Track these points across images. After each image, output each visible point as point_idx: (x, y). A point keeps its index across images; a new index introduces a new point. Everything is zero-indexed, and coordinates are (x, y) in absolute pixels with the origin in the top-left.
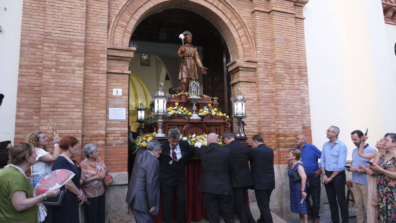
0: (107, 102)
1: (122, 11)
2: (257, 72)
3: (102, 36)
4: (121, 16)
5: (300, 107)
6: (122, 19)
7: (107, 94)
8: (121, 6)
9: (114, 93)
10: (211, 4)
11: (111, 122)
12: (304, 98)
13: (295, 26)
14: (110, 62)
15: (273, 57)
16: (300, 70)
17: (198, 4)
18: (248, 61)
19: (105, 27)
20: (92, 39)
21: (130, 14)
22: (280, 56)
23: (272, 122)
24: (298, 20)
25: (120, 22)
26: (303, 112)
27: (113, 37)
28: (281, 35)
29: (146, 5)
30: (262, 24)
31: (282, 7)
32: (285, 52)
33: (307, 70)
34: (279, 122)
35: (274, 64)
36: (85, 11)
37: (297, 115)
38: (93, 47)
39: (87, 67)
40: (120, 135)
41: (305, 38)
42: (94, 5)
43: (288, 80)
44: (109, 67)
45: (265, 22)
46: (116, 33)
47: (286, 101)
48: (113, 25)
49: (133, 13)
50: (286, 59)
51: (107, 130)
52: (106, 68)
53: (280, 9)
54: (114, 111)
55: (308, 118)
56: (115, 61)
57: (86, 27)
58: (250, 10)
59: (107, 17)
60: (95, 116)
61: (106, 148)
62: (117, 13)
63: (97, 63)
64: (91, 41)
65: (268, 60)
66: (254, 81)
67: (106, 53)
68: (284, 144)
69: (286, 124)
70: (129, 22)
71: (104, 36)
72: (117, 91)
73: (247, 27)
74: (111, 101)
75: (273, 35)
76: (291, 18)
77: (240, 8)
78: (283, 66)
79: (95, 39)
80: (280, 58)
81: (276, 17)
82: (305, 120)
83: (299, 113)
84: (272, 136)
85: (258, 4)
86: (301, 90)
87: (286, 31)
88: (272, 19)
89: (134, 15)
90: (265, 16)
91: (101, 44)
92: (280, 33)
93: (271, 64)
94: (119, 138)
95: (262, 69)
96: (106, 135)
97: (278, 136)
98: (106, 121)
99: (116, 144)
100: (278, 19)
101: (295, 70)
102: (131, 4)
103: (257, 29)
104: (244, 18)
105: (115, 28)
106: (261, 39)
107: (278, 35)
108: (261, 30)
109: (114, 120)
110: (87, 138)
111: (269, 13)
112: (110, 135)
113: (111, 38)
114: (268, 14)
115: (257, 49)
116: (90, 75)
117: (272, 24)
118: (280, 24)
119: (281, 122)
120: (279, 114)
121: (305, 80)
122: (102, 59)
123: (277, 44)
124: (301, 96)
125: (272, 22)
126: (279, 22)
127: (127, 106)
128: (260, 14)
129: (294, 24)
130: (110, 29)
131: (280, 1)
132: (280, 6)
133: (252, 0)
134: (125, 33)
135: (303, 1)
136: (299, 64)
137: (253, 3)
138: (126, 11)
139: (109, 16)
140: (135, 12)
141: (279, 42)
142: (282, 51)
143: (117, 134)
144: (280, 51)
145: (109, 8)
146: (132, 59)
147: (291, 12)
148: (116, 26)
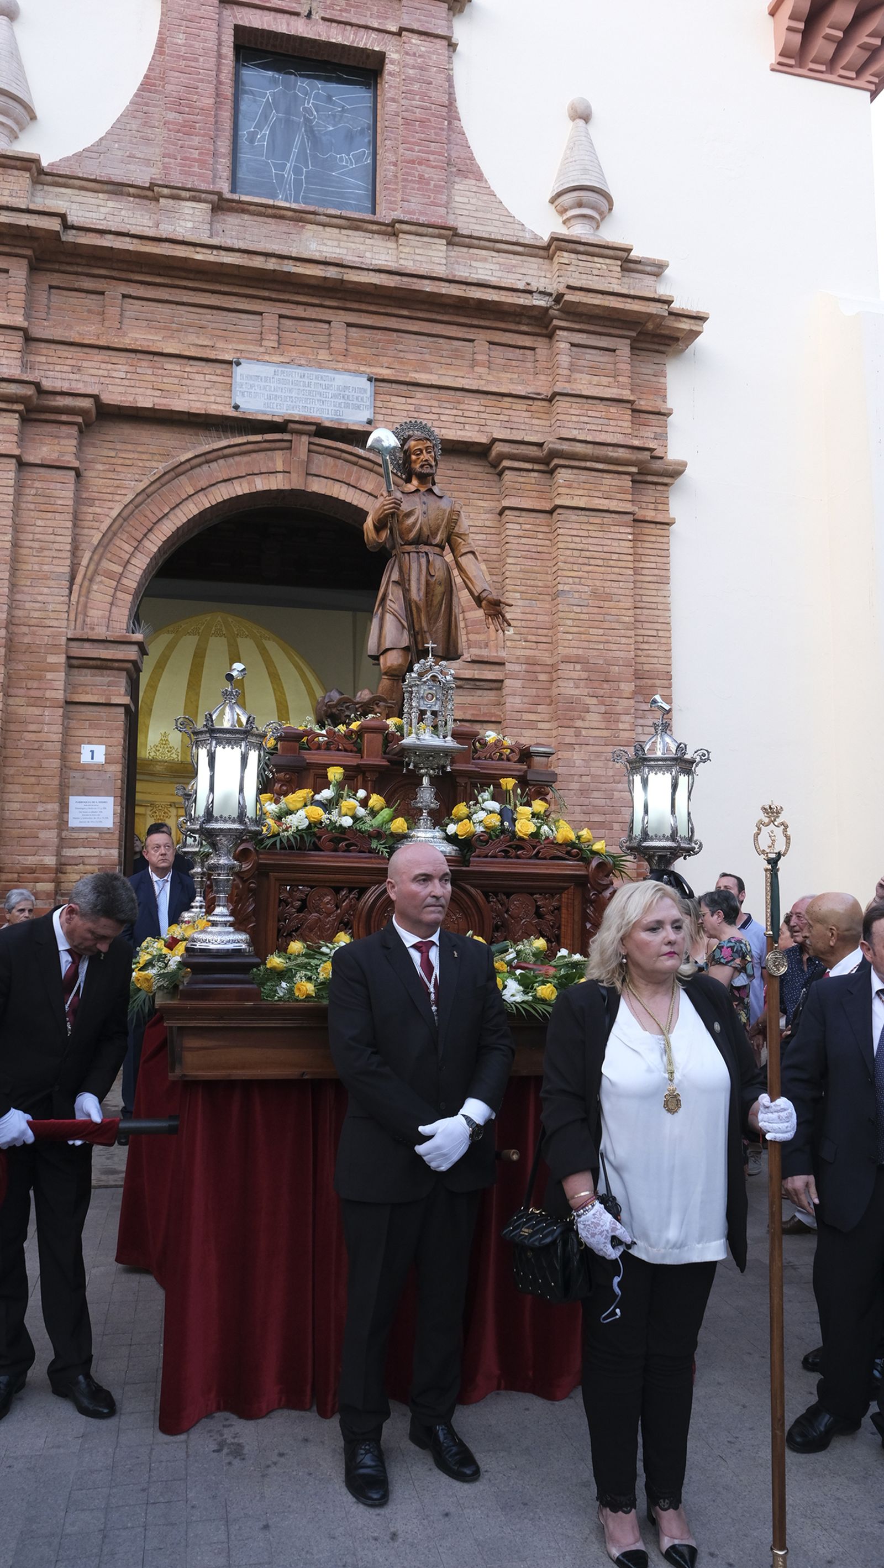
0: (65, 781)
1: (110, 534)
2: (505, 692)
3: (54, 605)
4: (106, 547)
6: (109, 555)
7: (64, 758)
8: (108, 521)
9: (85, 758)
10: (370, 494)
11: (73, 834)
13: (631, 551)
14: (76, 673)
15: (553, 645)
16: (646, 683)
18: (473, 662)
19: (63, 581)
20: (27, 615)
21: (132, 539)
22: (576, 646)
24: (649, 529)
25: (105, 564)
27: (85, 606)
28: (583, 581)
29: (179, 511)
30: (527, 548)
31: (591, 493)
32: (592, 631)
35: (554, 668)
36: (9, 545)
37: (620, 820)
38: (29, 636)
39: (13, 691)
41: (672, 581)
42: (35, 525)
43: (598, 717)
44: (73, 687)
45: (536, 540)
46: (93, 595)
47: (584, 779)
48: (85, 574)
49: (139, 536)
50: (595, 653)
51: (63, 854)
52: (62, 692)
53: (583, 503)
54: (82, 805)
56: (87, 672)
57: (13, 586)
58: (492, 504)
59: (69, 554)
60: (30, 817)
62: (95, 541)
63: (40, 679)
64: (26, 620)
65: (540, 655)
66: (493, 719)
67: (64, 650)
70: (128, 562)
71: (58, 606)
72: (92, 752)
74: (75, 778)
75: (556, 581)
76: (617, 527)
78: (584, 675)
79: (36, 614)
80: (575, 651)
81: (569, 526)
85: (518, 485)
87: (602, 566)
88: (555, 534)
89: (143, 543)
90: (538, 521)
91: (50, 627)
92: (580, 574)
93: (548, 669)
95: (518, 683)
96: (60, 869)
98: (61, 830)
100: (575, 533)
101: (623, 686)
102: (135, 512)
105: (91, 580)
106: (519, 594)
107: (571, 580)
108: (523, 567)
109: (83, 828)
110: (10, 876)
111: (551, 512)
112: (69, 867)
113: (79, 609)
114: (548, 516)
116: (22, 711)
117: (555, 548)
118: (581, 546)
122: (53, 668)
123: (567, 610)
125: (557, 540)
126: (577, 539)
127: (119, 792)
128: (521, 519)
129: (631, 544)
130: (76, 588)
131: (584, 476)
132: (586, 491)
133: (500, 474)
134: (118, 593)
135: (666, 470)
136: (644, 665)
137: (503, 482)
138: (122, 533)
139: (75, 550)
140: (147, 533)
141: (576, 601)
142: (582, 629)
143: (88, 867)
144: (575, 630)
145: (75, 526)
146: (134, 663)
147: (621, 507)
148: (93, 576)
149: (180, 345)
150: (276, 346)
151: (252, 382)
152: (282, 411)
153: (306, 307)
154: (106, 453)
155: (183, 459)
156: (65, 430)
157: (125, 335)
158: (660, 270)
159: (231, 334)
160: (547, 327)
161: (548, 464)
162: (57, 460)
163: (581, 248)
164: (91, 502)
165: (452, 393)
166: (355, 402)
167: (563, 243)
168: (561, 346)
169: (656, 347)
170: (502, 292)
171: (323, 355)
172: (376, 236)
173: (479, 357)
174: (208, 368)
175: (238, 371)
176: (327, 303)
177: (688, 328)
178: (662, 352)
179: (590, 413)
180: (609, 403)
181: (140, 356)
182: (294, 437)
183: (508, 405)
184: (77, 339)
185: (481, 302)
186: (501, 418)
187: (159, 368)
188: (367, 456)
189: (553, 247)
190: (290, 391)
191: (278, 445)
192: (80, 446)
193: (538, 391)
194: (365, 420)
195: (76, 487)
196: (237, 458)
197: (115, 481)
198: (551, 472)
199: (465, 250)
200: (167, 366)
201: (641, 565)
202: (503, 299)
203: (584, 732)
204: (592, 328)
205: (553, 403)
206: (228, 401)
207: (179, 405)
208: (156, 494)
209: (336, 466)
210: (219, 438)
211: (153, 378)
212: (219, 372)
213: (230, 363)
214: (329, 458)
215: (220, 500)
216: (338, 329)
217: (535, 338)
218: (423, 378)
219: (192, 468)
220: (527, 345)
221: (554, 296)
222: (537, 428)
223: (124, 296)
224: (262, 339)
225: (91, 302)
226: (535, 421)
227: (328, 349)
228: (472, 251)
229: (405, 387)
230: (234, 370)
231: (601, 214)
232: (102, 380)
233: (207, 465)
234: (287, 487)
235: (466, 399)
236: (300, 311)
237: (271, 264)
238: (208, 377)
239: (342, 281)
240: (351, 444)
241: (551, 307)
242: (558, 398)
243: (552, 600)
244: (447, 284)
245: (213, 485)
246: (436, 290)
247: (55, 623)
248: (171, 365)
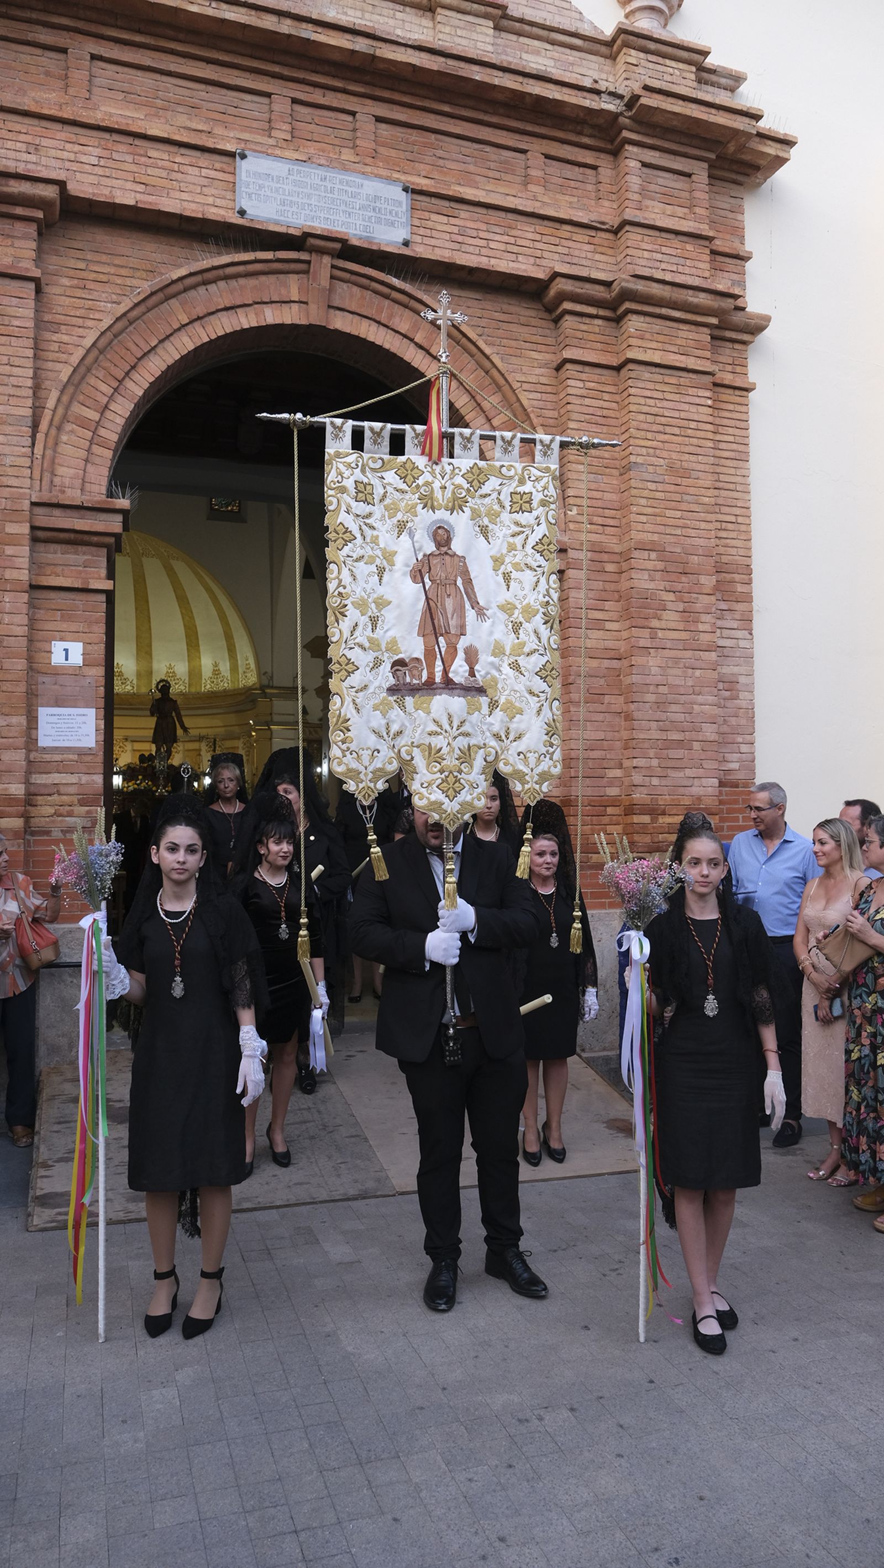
0: (33, 687)
1: (82, 369)
3: (13, 458)
4: (77, 386)
5: (716, 711)
6: (81, 397)
7: (30, 659)
8: (80, 353)
9: (57, 658)
10: (405, 336)
11: (44, 756)
12: (734, 680)
13: (710, 419)
14: (43, 549)
15: (624, 529)
16: (725, 577)
17: (357, 338)
19: (24, 428)
21: (110, 377)
22: (651, 530)
23: (612, 764)
24: (727, 395)
25: (77, 409)
26: (725, 729)
27: (53, 462)
28: (658, 452)
29: (170, 344)
30: (591, 410)
31: (667, 347)
32: (669, 513)
33: (751, 580)
34: (635, 762)
35: (626, 556)
37: (701, 739)
40: (75, 799)
41: (751, 459)
43: (675, 616)
44: (39, 567)
45: (602, 402)
46: (62, 448)
47: (662, 689)
48: (52, 420)
49: (120, 375)
50: (672, 539)
51: (33, 781)
52: (28, 571)
53: (656, 357)
54: (54, 719)
55: (744, 748)
56: (57, 547)
58: (549, 357)
59: (30, 392)
61: (29, 841)
62: (64, 377)
65: (607, 541)
67: (28, 518)
68: (647, 839)
69: (659, 771)
70: (106, 407)
71: (18, 459)
72: (66, 650)
73: (535, 421)
74: (46, 684)
75: (628, 452)
76: (696, 390)
77: (511, 351)
78: (660, 565)
80: (650, 537)
81: (641, 384)
82: (736, 756)
83: (709, 732)
84: (610, 810)
85: (579, 335)
86: (725, 650)
87: (677, 435)
88: (625, 394)
89: (124, 383)
90: (603, 379)
91: (8, 486)
92: (654, 444)
93: (617, 558)
94: (73, 810)
96: (30, 799)
97: (630, 810)
98: (29, 751)
99: (62, 831)
100: (648, 393)
101: (703, 579)
102: (114, 343)
103: (569, 431)
104: (525, 386)
105: (59, 429)
107: (644, 451)
109: (57, 748)
111: (618, 369)
112: (42, 797)
113: (45, 465)
114: (614, 373)
115: (567, 504)
117: (626, 411)
118: (654, 410)
119: (640, 764)
120: (636, 734)
121: (742, 614)
122: (13, 540)
123: (640, 486)
124: (725, 670)
125: (626, 402)
126: (651, 402)
127: (102, 703)
128: (584, 374)
129: (710, 411)
130: (40, 437)
131: (658, 325)
132: (660, 344)
133: (556, 321)
134: (94, 446)
135: (747, 325)
136: (722, 557)
137: (560, 330)
138: (97, 369)
139: (37, 388)
140: (129, 371)
141: (650, 477)
142: (657, 510)
143: (65, 797)
144: (649, 510)
145: (36, 357)
146: (117, 536)
147: (700, 366)
148: (62, 423)
149: (168, 127)
150: (289, 138)
151: (261, 182)
152: (298, 221)
153: (326, 92)
154: (72, 263)
155: (175, 277)
156: (20, 228)
157: (95, 108)
158: (737, 84)
159: (231, 119)
160: (612, 141)
161: (614, 309)
162: (12, 266)
163: (652, 46)
164: (56, 327)
165: (502, 214)
166: (388, 217)
167: (631, 38)
168: (631, 165)
169: (734, 176)
170: (565, 90)
171: (347, 155)
172: (408, 9)
173: (533, 172)
174: (204, 160)
175: (244, 167)
176: (352, 87)
177: (774, 154)
178: (739, 184)
179: (664, 250)
180: (685, 238)
181: (116, 137)
182: (314, 258)
183: (567, 235)
184: (34, 108)
185: (540, 99)
186: (560, 249)
187: (141, 155)
188: (403, 288)
189: (619, 42)
190: (309, 196)
191: (293, 266)
192: (39, 251)
193: (603, 219)
194: (401, 240)
195: (36, 305)
196: (242, 281)
197: (86, 302)
198: (618, 320)
199: (514, 37)
200: (152, 153)
201: (718, 437)
202: (566, 98)
203: (660, 634)
204: (666, 145)
205: (619, 235)
206: (230, 204)
207: (170, 204)
208: (140, 321)
209: (363, 298)
210: (220, 254)
211: (133, 168)
212: (218, 166)
213: (232, 155)
214: (356, 287)
215: (221, 333)
216: (365, 123)
217: (597, 154)
218: (468, 193)
219: (186, 290)
220: (588, 162)
221: (626, 100)
222: (601, 266)
223: (94, 57)
224: (271, 128)
225: (49, 61)
226: (597, 257)
227: (353, 148)
228: (522, 39)
229: (446, 203)
230: (237, 164)
231: (670, 8)
232: (67, 164)
233: (204, 287)
234: (304, 322)
235: (519, 223)
236: (317, 96)
237: (286, 27)
238: (204, 172)
239: (374, 57)
240: (382, 270)
241: (621, 114)
242: (627, 228)
243: (621, 475)
244: (500, 74)
245: (213, 313)
246: (487, 79)
247: (12, 482)
248: (157, 153)
